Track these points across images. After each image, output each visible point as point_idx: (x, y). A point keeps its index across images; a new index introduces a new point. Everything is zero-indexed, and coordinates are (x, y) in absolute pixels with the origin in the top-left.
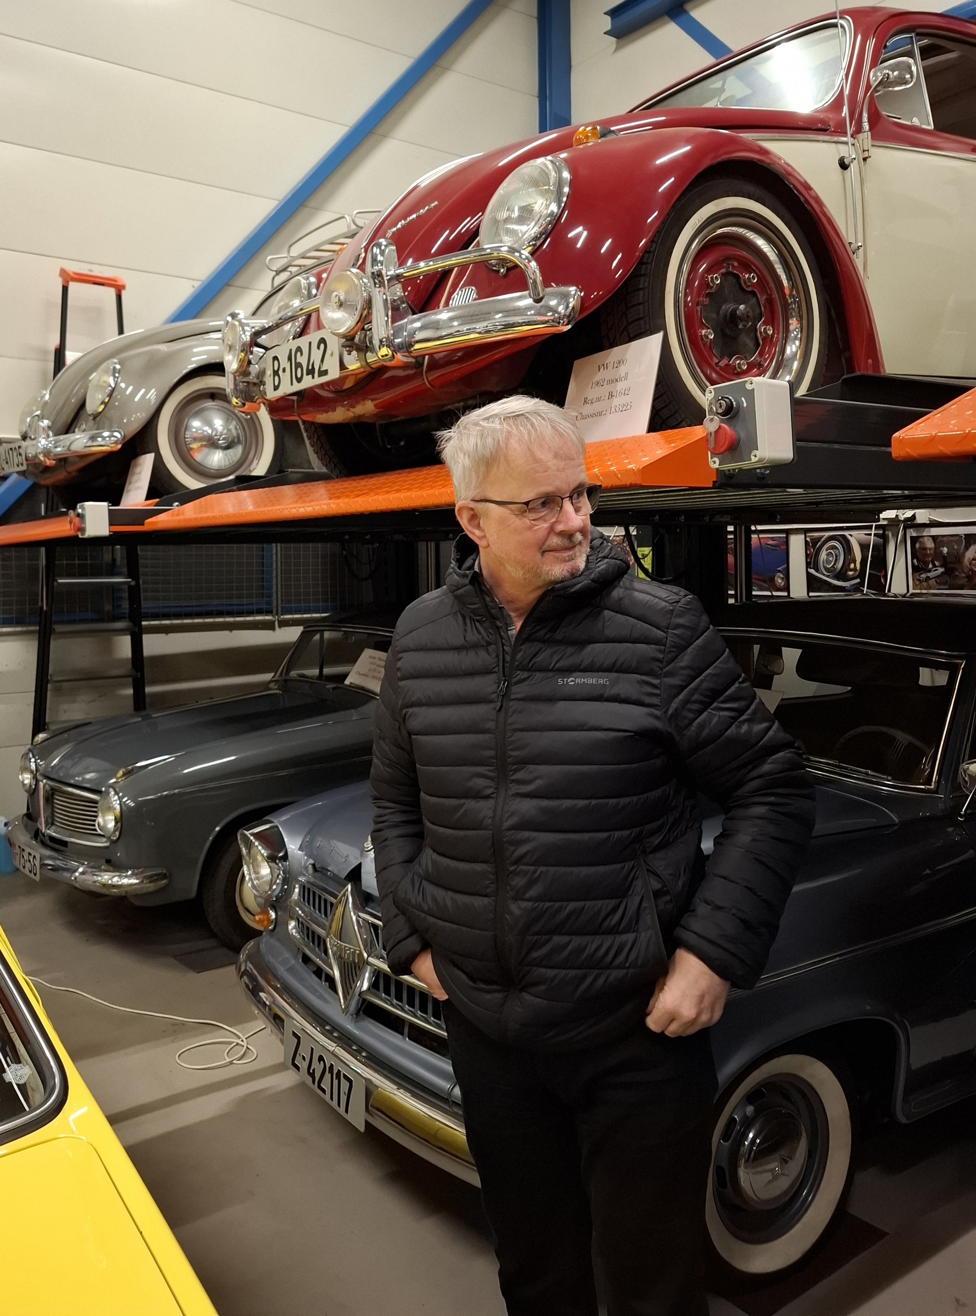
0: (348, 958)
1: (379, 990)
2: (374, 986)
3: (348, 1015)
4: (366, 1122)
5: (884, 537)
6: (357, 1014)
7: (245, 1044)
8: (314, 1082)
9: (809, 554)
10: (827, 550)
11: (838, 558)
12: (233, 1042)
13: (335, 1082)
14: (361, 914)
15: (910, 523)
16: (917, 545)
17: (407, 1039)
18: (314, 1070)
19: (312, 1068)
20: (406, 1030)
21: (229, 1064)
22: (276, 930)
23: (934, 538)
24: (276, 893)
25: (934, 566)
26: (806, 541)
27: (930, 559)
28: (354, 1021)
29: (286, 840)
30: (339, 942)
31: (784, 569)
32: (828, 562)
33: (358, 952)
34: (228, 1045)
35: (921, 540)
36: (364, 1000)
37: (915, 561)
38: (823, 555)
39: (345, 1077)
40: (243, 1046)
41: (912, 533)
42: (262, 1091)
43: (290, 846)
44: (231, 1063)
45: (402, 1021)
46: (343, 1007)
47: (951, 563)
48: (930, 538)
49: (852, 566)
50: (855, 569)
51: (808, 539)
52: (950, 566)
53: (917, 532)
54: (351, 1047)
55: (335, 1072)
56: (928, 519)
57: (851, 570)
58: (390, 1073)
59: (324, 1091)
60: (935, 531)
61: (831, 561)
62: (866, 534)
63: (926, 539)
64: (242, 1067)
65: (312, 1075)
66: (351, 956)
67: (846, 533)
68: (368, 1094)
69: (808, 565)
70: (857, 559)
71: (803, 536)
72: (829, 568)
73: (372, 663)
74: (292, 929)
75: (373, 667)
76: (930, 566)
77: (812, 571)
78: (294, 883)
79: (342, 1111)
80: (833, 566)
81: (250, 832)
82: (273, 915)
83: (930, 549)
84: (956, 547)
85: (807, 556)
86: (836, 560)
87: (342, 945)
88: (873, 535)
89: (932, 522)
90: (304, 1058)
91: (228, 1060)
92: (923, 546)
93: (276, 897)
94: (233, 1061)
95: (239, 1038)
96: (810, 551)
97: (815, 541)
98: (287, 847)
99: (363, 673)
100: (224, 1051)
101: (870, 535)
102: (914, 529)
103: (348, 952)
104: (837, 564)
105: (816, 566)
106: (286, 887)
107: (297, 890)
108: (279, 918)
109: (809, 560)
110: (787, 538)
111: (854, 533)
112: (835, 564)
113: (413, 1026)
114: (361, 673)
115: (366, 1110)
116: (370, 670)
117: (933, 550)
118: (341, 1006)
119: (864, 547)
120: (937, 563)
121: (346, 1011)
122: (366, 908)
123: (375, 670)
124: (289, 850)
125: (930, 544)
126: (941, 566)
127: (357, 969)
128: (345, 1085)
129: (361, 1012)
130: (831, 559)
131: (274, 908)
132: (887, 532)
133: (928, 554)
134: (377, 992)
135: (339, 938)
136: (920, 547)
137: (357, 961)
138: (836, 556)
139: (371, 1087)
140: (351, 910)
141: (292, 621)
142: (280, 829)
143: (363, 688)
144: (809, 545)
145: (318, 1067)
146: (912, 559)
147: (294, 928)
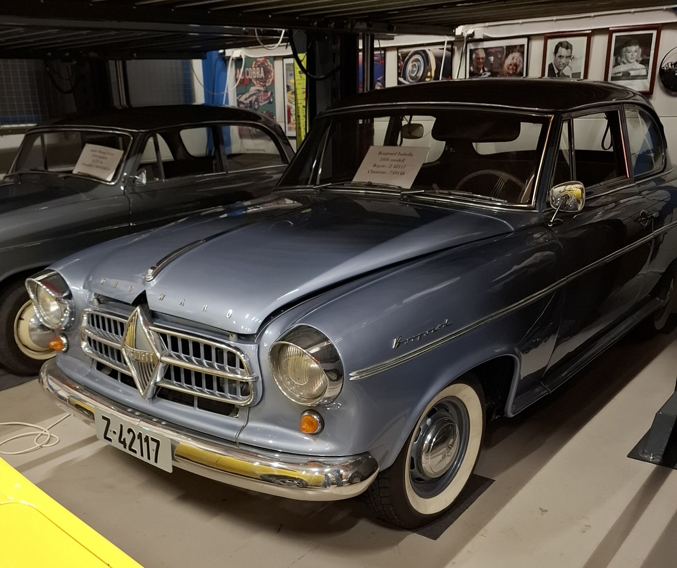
0: (145, 360)
1: (171, 379)
2: (167, 376)
3: (146, 399)
4: (173, 467)
5: (452, 51)
6: (153, 398)
7: (48, 433)
8: (125, 447)
9: (400, 67)
10: (412, 62)
11: (420, 68)
12: (38, 434)
13: (145, 445)
14: (150, 327)
15: (471, 39)
16: (474, 56)
17: (197, 408)
18: (124, 439)
19: (123, 438)
20: (196, 403)
21: (40, 447)
22: (69, 351)
23: (486, 50)
24: (65, 324)
25: (484, 71)
26: (398, 56)
27: (482, 66)
28: (151, 402)
29: (68, 283)
30: (135, 349)
31: (382, 79)
32: (413, 72)
33: (152, 354)
34: (34, 436)
35: (477, 51)
36: (158, 387)
37: (472, 68)
38: (409, 67)
39: (153, 440)
40: (47, 435)
41: (471, 46)
42: (71, 461)
43: (72, 287)
44: (41, 447)
45: (192, 397)
46: (142, 394)
47: (495, 68)
48: (483, 50)
49: (429, 74)
50: (431, 77)
51: (399, 54)
52: (495, 70)
53: (475, 45)
54: (151, 420)
55: (143, 437)
56: (482, 35)
57: (428, 77)
58: (187, 432)
59: (135, 452)
60: (487, 44)
61: (414, 71)
62: (440, 49)
63: (480, 50)
64: (49, 449)
65: (124, 443)
66: (147, 358)
67: (426, 49)
68: (173, 448)
69: (399, 75)
70: (432, 68)
71: (396, 52)
72: (413, 77)
73: (94, 156)
74: (85, 348)
75: (95, 158)
76: (481, 71)
77: (401, 79)
78: (83, 314)
79: (152, 462)
80: (416, 75)
81: (36, 279)
82: (64, 340)
83: (482, 58)
84: (499, 56)
85: (399, 67)
86: (418, 70)
87: (138, 351)
88: (445, 49)
89: (485, 38)
90: (115, 433)
91: (38, 445)
92: (477, 57)
93: (65, 327)
94: (42, 445)
95: (42, 430)
96: (401, 63)
97: (404, 56)
98: (70, 288)
99: (88, 163)
100: (34, 440)
101: (443, 49)
102: (473, 43)
103: (144, 355)
104: (418, 73)
105: (404, 77)
106: (73, 319)
107: (85, 318)
108: (70, 343)
109: (399, 71)
110: (385, 54)
111: (432, 48)
112: (417, 73)
113: (200, 399)
114: (86, 163)
115: (172, 460)
116: (93, 161)
117: (484, 60)
118: (141, 394)
119: (438, 59)
120: (486, 69)
121: (144, 397)
122: (154, 323)
123: (97, 161)
124: (72, 291)
125: (482, 54)
126: (488, 71)
127: (152, 367)
128: (153, 445)
129: (156, 396)
130: (415, 69)
131: (64, 335)
132: (454, 47)
133: (480, 62)
134: (170, 381)
135: (134, 347)
136: (475, 57)
137: (152, 361)
138: (418, 67)
139: (175, 444)
140: (143, 325)
141: (11, 130)
142: (62, 275)
143: (89, 176)
144: (400, 59)
145: (128, 437)
146: (470, 66)
147: (87, 346)
